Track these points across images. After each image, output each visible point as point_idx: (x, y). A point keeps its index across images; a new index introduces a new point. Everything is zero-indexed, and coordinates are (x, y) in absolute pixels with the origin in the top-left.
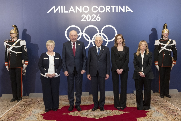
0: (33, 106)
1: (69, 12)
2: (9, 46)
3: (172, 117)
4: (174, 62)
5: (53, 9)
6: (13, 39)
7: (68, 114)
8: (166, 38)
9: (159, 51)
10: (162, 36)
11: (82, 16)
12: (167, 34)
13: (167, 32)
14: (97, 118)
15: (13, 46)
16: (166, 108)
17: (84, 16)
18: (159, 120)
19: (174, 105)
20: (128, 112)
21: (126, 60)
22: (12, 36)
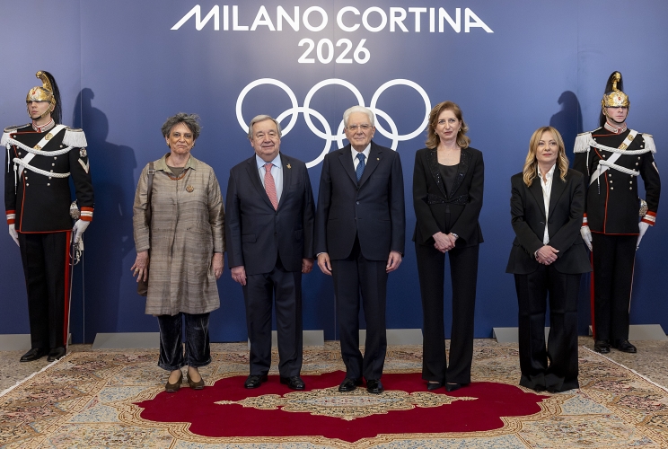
0: (108, 375)
1: (254, 28)
2: (21, 150)
3: (639, 415)
4: (648, 217)
6: (38, 123)
7: (240, 402)
8: (617, 126)
9: (591, 173)
10: (603, 120)
11: (301, 43)
12: (621, 110)
13: (623, 105)
15: (37, 150)
16: (617, 386)
17: (307, 46)
18: (589, 425)
19: (645, 377)
20: (470, 398)
21: (470, 199)
22: (35, 110)
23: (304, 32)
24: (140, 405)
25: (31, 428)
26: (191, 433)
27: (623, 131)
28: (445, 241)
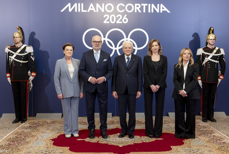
0: (41, 129)
1: (88, 11)
2: (11, 53)
3: (217, 146)
4: (221, 77)
5: (68, 7)
6: (17, 44)
7: (85, 140)
11: (105, 16)
12: (213, 40)
13: (214, 39)
14: (121, 146)
15: (17, 53)
16: (210, 135)
17: (106, 17)
18: (200, 149)
19: (219, 132)
20: (161, 139)
21: (163, 73)
22: (16, 40)
25: (18, 148)
26: (69, 151)
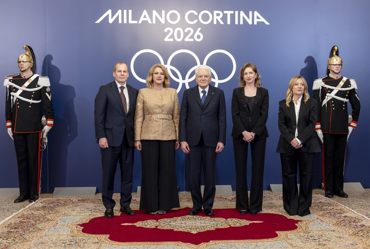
0: (63, 210)
1: (140, 22)
2: (15, 88)
3: (351, 230)
4: (353, 124)
6: (24, 73)
7: (135, 224)
8: (336, 75)
9: (322, 101)
10: (328, 72)
11: (166, 30)
12: (338, 66)
13: (339, 64)
15: (24, 88)
16: (338, 215)
17: (169, 31)
18: (324, 235)
19: (353, 210)
20: (259, 222)
21: (261, 114)
22: (22, 66)
23: (167, 24)
24: (81, 225)
25: (23, 238)
26: (110, 240)
27: (339, 77)
28: (248, 136)
